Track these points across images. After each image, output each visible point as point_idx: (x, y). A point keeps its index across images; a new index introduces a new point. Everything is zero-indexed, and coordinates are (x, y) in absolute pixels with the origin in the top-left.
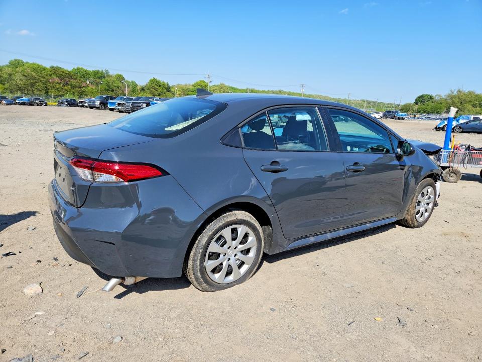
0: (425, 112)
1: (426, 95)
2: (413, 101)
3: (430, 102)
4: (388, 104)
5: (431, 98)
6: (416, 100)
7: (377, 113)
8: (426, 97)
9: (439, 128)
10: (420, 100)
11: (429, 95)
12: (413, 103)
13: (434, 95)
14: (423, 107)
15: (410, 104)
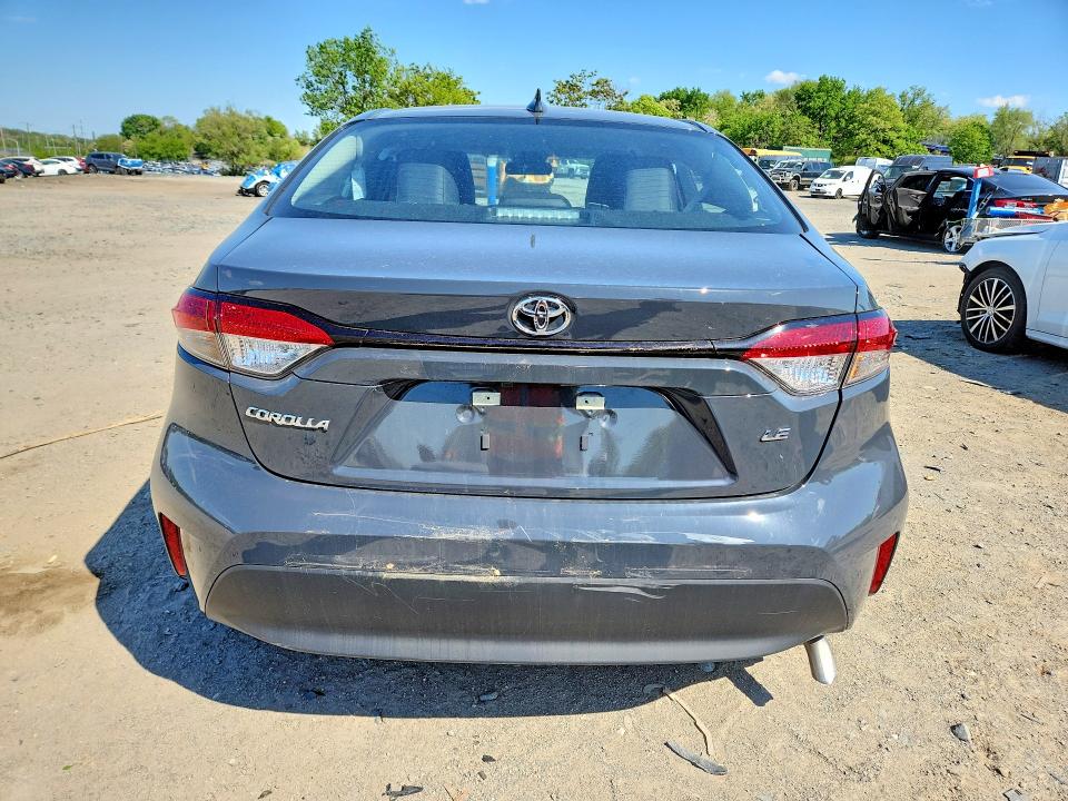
0: (152, 155)
1: (142, 117)
2: (117, 131)
3: (156, 132)
4: (54, 137)
5: (154, 123)
6: (124, 128)
7: (64, 160)
8: (143, 122)
9: (247, 191)
10: (132, 126)
11: (149, 117)
12: (118, 134)
13: (159, 116)
14: (144, 144)
15: (113, 138)
